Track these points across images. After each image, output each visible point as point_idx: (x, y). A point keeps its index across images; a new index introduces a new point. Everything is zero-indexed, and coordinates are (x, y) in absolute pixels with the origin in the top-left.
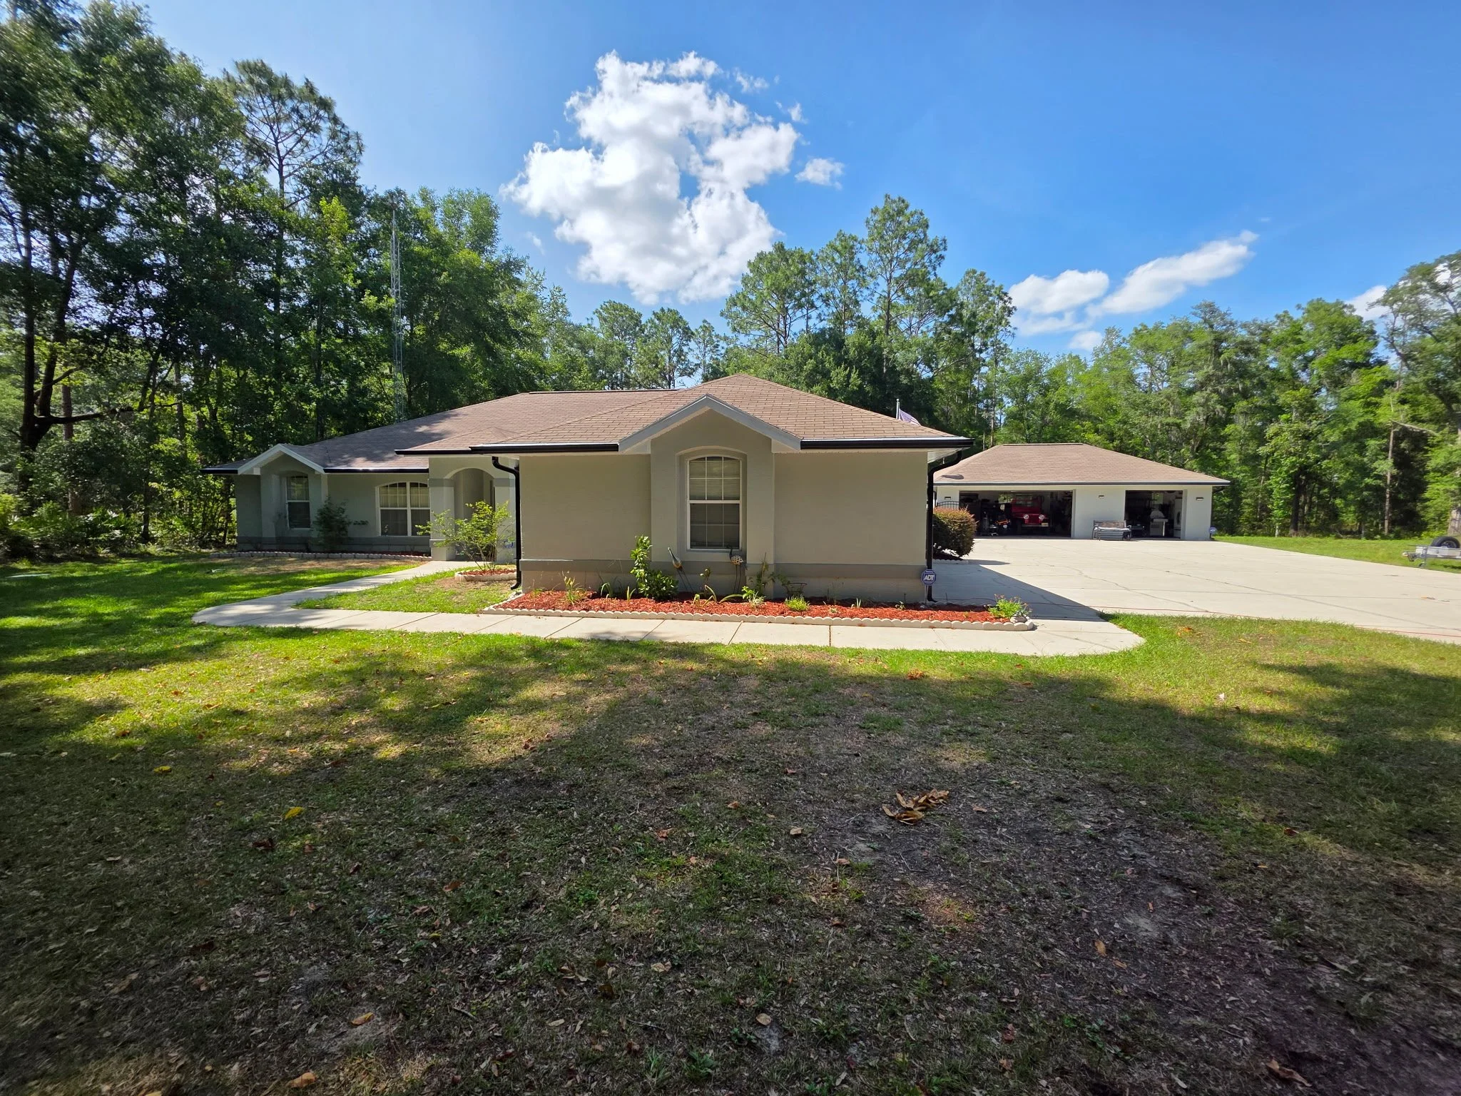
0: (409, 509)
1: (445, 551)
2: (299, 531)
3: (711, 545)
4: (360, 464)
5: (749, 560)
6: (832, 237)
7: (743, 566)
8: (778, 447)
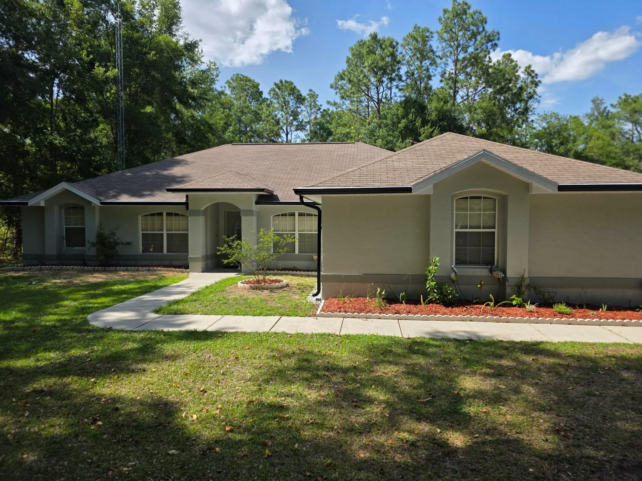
0: (165, 233)
1: (200, 265)
2: (77, 250)
3: (471, 263)
4: (125, 198)
5: (509, 274)
6: (411, 30)
7: (505, 279)
8: (537, 188)
